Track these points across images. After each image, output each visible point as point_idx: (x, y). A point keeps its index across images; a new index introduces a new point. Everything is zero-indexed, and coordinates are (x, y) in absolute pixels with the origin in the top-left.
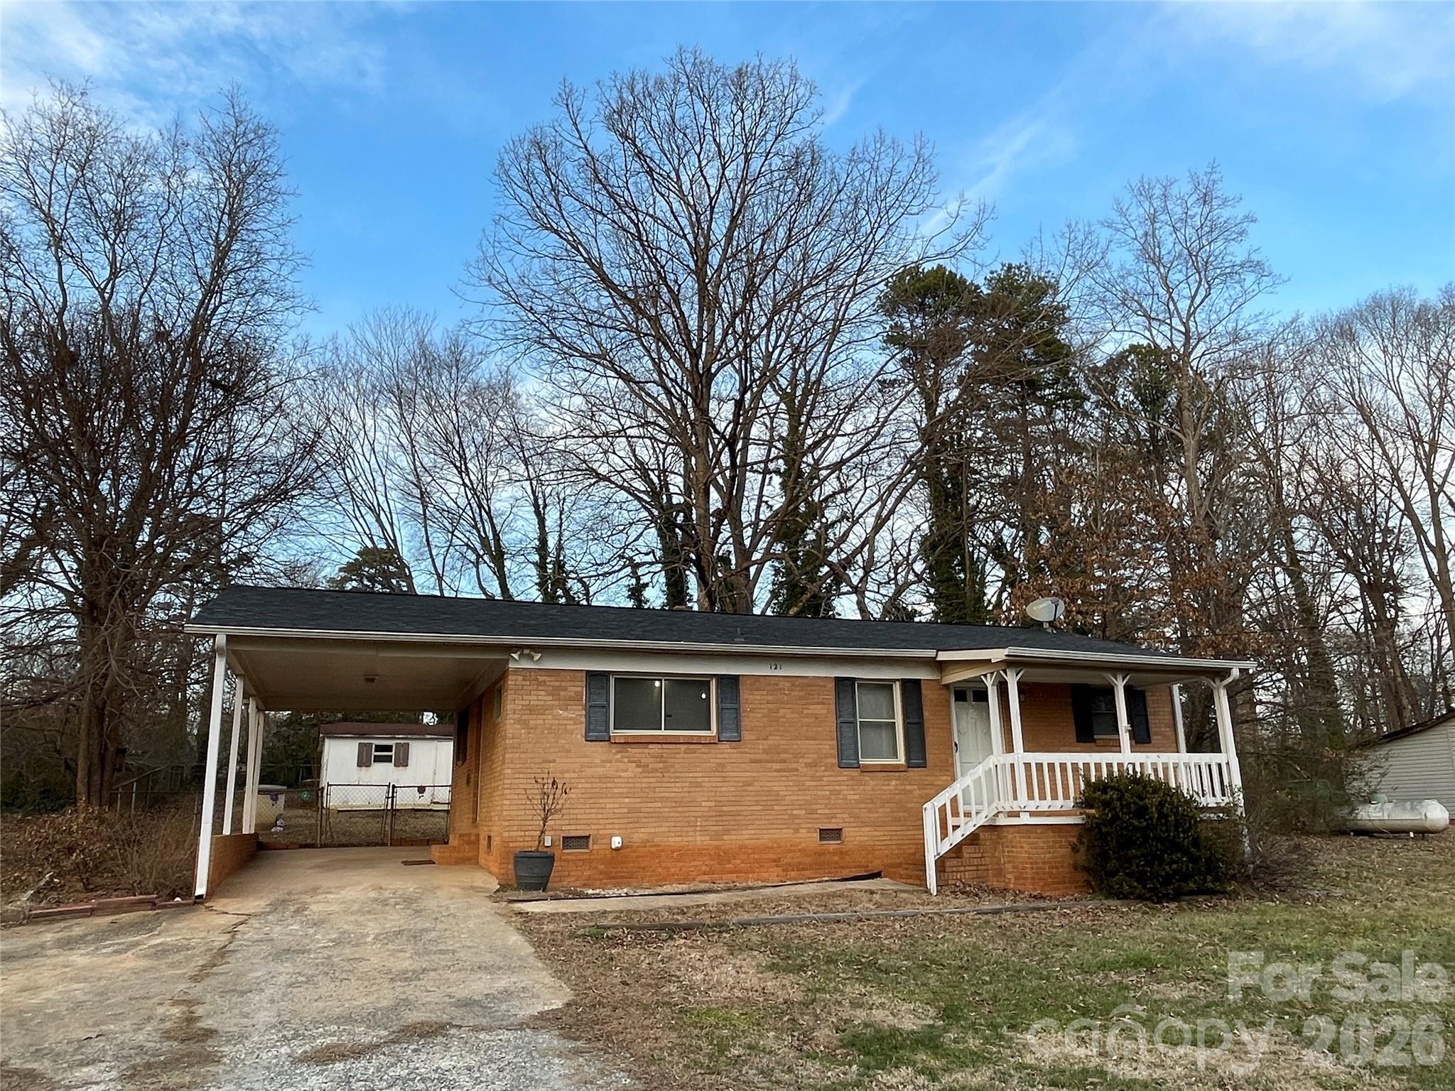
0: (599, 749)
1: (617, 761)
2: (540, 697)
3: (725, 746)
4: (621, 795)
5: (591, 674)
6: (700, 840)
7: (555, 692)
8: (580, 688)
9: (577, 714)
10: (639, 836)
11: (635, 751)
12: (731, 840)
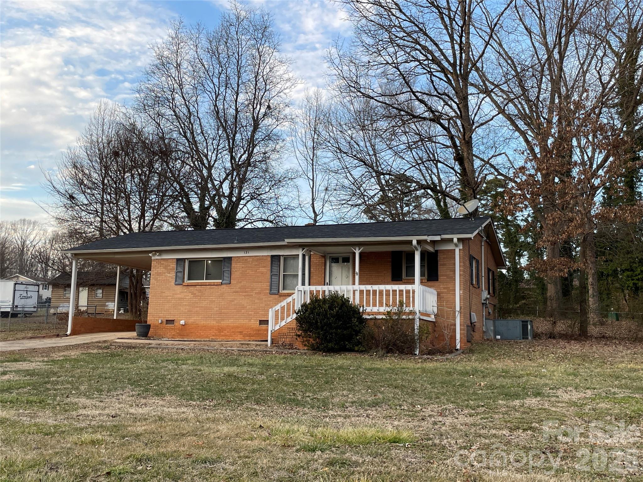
0: (179, 288)
1: (185, 292)
2: (161, 270)
3: (224, 286)
4: (186, 305)
5: (178, 260)
6: (213, 323)
7: (166, 267)
8: (174, 265)
9: (173, 274)
10: (191, 321)
11: (192, 288)
12: (224, 323)
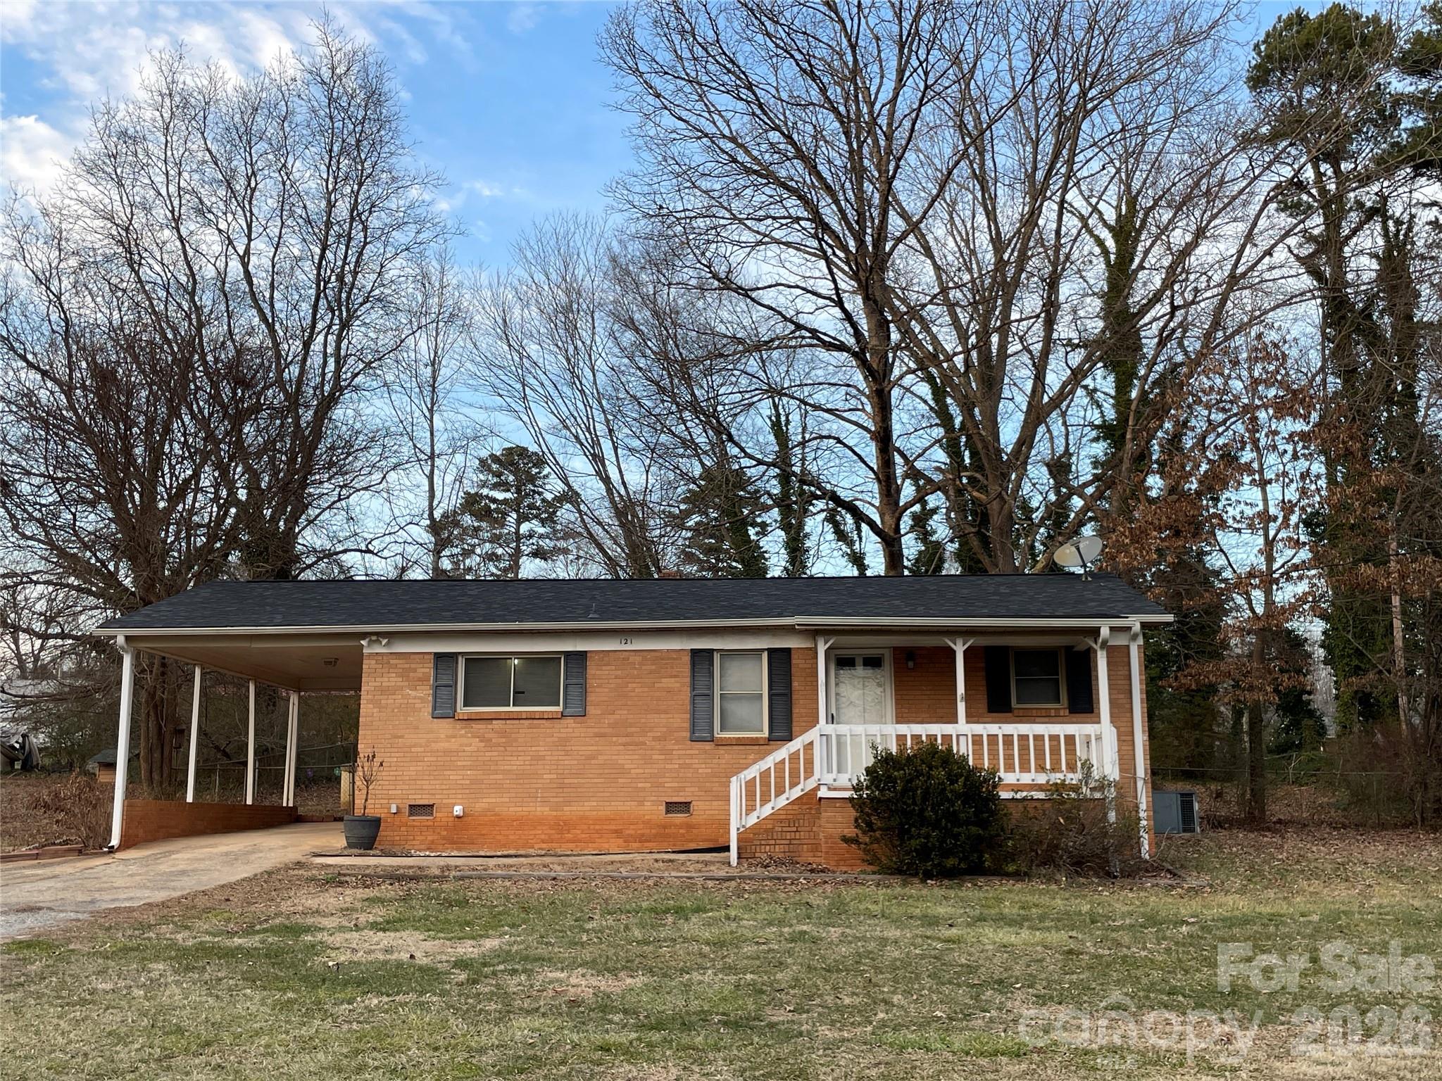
0: (445, 724)
1: (462, 736)
2: (392, 680)
3: (570, 721)
4: (464, 768)
5: (439, 657)
6: (542, 810)
7: (404, 674)
8: (428, 669)
9: (426, 692)
10: (480, 806)
11: (477, 726)
12: (572, 811)
